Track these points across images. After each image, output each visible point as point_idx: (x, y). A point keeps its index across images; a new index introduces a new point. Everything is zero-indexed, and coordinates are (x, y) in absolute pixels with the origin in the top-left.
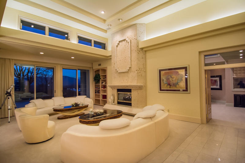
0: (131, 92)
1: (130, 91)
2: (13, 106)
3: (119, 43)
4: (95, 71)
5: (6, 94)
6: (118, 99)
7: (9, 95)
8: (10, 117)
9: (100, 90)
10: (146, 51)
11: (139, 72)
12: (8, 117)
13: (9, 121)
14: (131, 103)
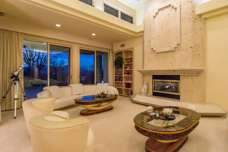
0: (179, 79)
1: (177, 77)
2: (21, 95)
3: (159, 11)
4: (116, 54)
5: (12, 78)
6: (154, 89)
7: (16, 80)
8: (17, 109)
9: (122, 77)
10: (205, 19)
11: (196, 50)
12: (14, 109)
13: (15, 116)
14: (179, 96)
